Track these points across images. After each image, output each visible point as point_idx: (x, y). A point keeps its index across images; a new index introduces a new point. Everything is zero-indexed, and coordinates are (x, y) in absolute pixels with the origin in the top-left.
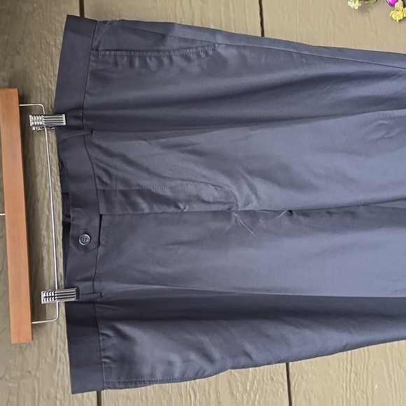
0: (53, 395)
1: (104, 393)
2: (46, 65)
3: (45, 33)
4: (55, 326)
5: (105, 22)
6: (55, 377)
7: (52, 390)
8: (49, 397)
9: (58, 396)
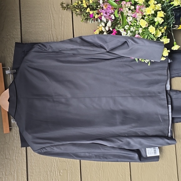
0: (13, 149)
1: (28, 148)
2: (11, 57)
3: (11, 47)
4: (14, 130)
5: (26, 44)
6: (14, 144)
7: (13, 148)
8: (12, 149)
9: (15, 149)
